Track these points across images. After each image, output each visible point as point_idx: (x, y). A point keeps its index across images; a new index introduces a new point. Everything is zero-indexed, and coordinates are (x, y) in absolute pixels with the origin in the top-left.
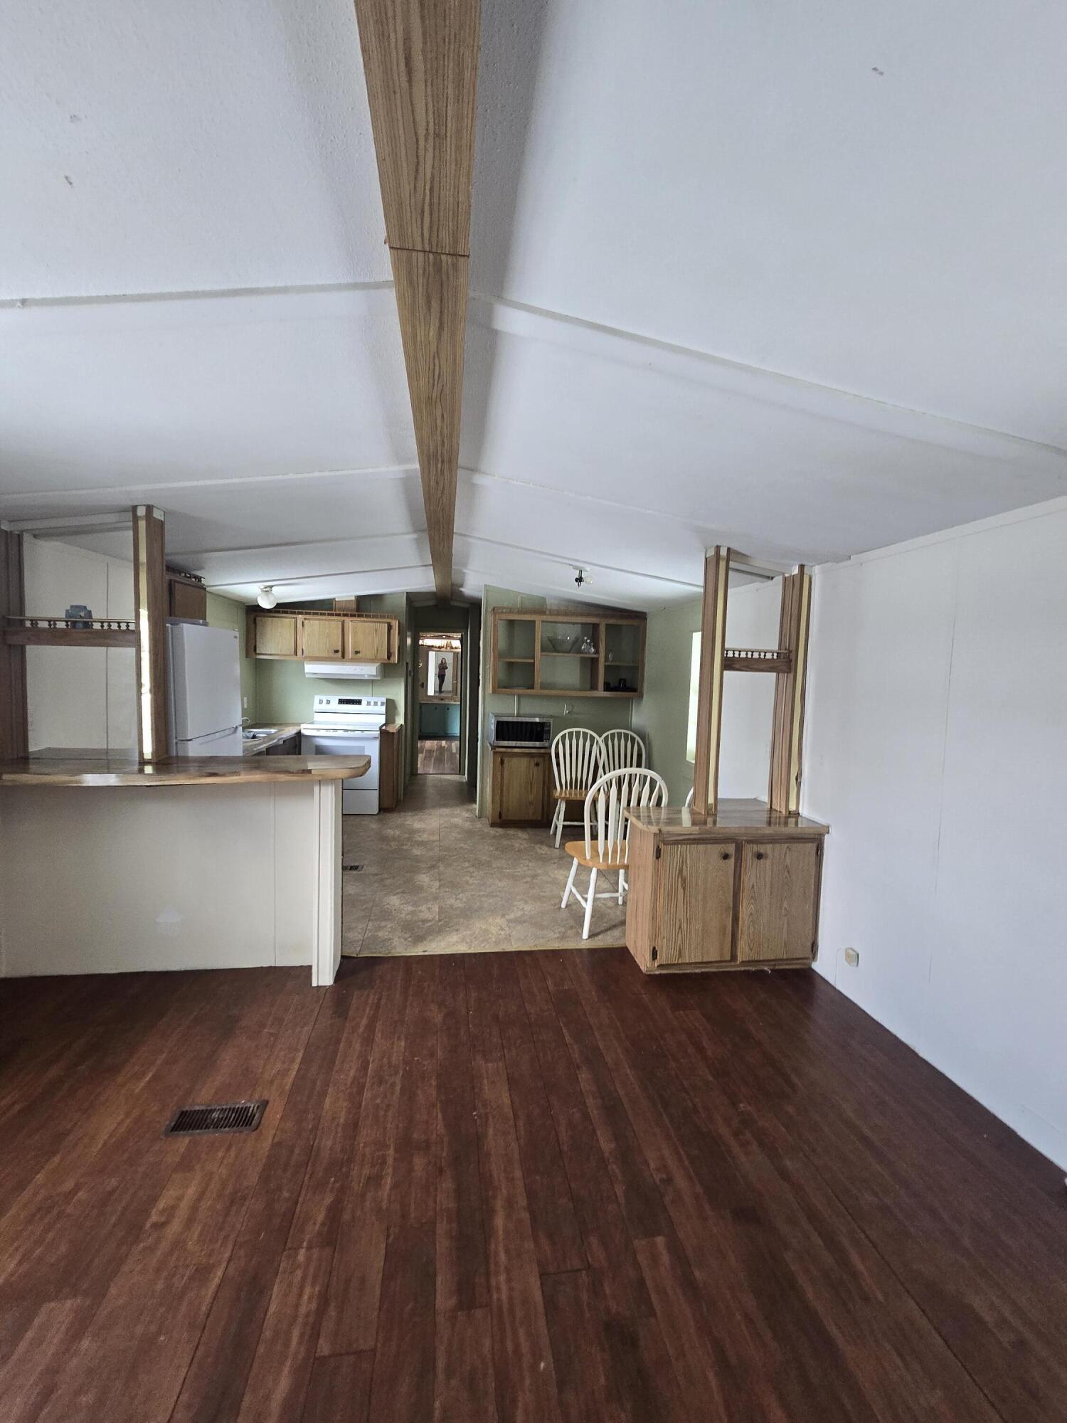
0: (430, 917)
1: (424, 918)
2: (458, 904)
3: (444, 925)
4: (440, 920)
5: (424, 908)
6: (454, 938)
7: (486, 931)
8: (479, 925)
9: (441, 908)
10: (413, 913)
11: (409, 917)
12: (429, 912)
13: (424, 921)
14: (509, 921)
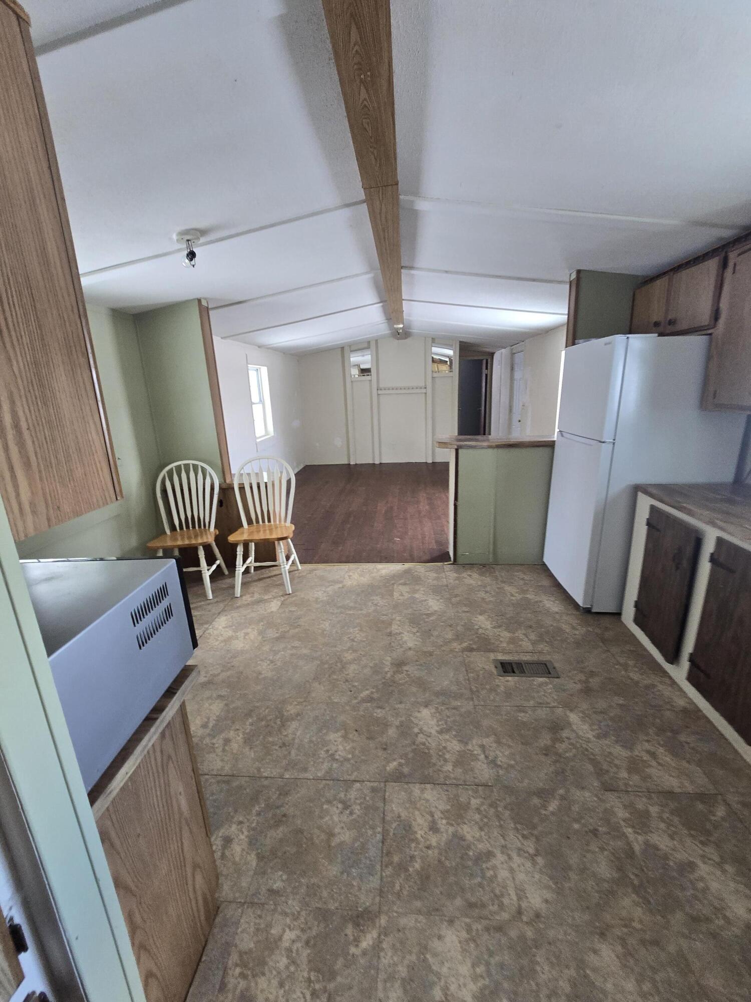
0: (400, 587)
1: (404, 587)
2: (377, 599)
3: (390, 582)
4: (393, 584)
5: (407, 596)
6: (384, 572)
7: (361, 575)
8: (365, 580)
9: (392, 595)
10: (415, 591)
11: (417, 587)
12: (401, 592)
13: (405, 584)
14: (341, 582)
